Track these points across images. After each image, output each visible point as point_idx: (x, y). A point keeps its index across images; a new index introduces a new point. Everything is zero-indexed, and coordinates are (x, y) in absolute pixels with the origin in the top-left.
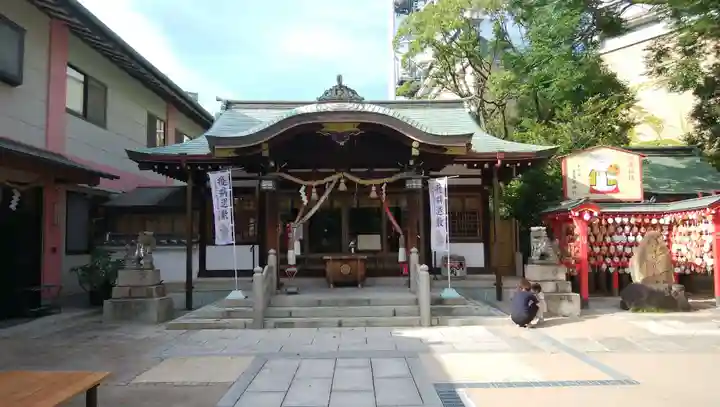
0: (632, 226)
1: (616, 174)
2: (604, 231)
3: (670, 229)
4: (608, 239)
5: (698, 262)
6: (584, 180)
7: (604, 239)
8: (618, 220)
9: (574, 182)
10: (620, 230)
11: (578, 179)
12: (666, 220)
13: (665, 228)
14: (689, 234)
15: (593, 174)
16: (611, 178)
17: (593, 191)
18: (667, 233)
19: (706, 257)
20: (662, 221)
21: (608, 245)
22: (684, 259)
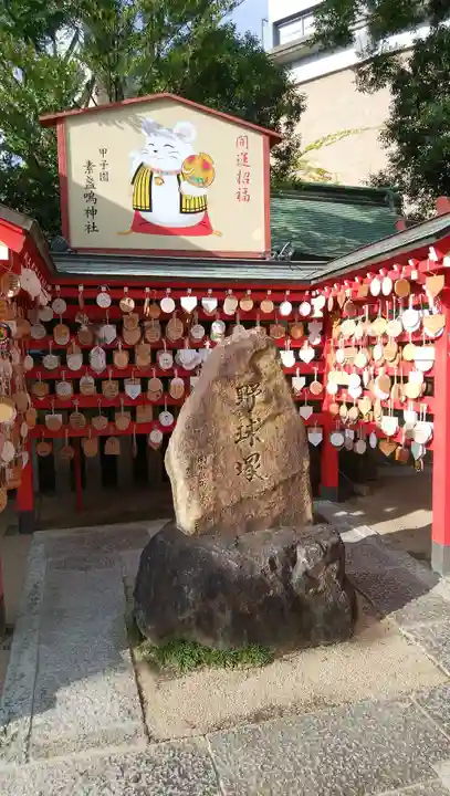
0: (229, 323)
1: (205, 183)
2: (153, 335)
3: (326, 332)
4: (165, 360)
5: (389, 425)
6: (118, 193)
7: (155, 361)
8: (189, 303)
9: (91, 196)
10: (198, 332)
11: (101, 190)
12: (316, 305)
13: (315, 328)
14: (370, 342)
15: (144, 177)
16: (191, 190)
17: (141, 226)
18: (317, 341)
19: (409, 416)
20: (305, 309)
21: (166, 378)
22: (353, 413)
